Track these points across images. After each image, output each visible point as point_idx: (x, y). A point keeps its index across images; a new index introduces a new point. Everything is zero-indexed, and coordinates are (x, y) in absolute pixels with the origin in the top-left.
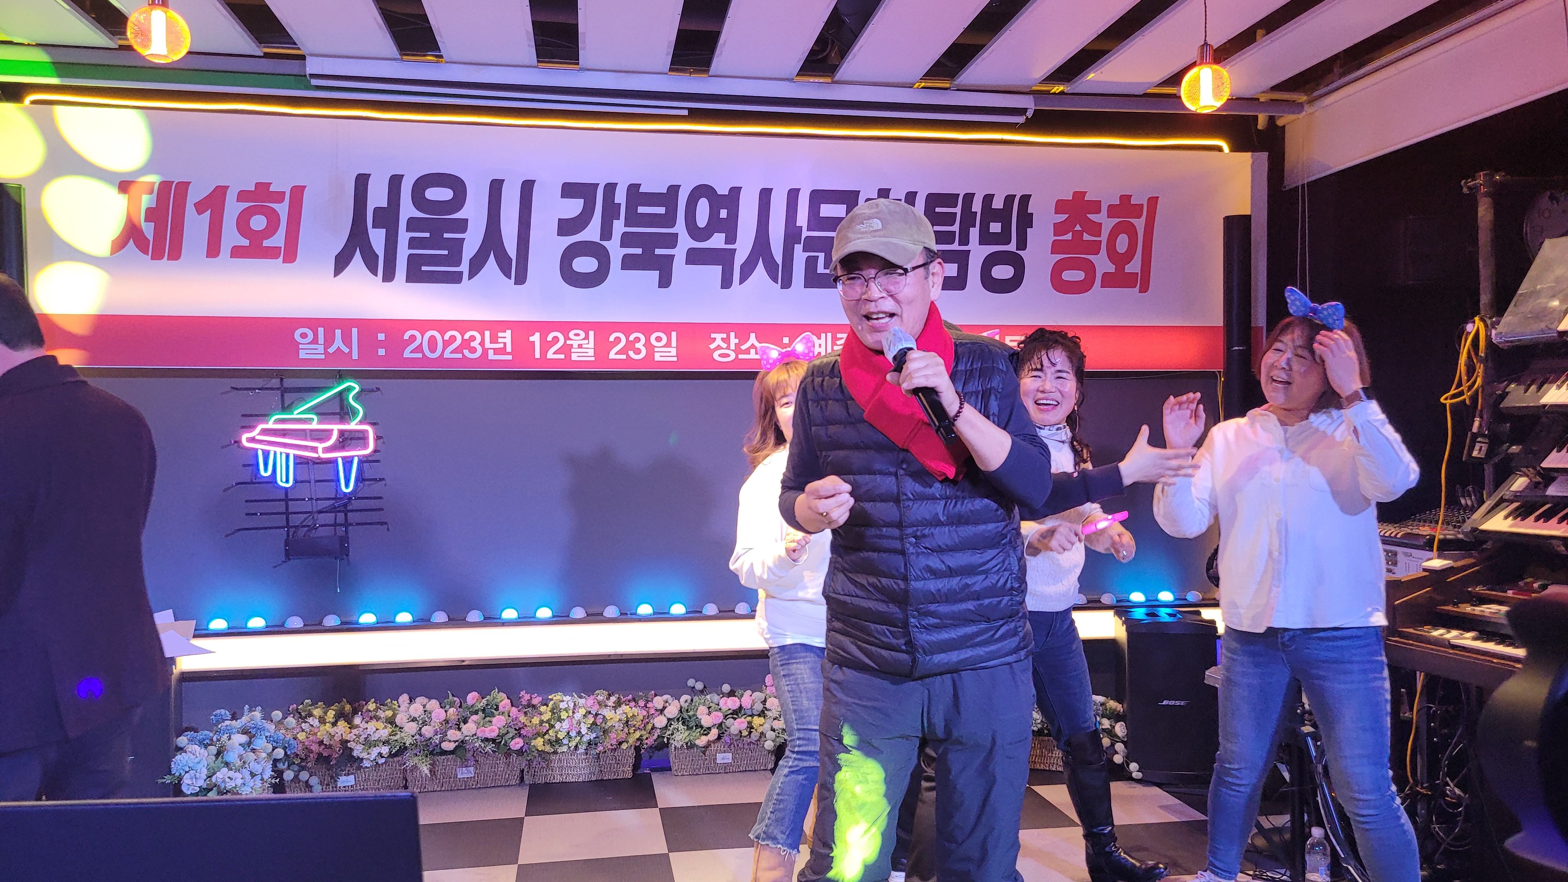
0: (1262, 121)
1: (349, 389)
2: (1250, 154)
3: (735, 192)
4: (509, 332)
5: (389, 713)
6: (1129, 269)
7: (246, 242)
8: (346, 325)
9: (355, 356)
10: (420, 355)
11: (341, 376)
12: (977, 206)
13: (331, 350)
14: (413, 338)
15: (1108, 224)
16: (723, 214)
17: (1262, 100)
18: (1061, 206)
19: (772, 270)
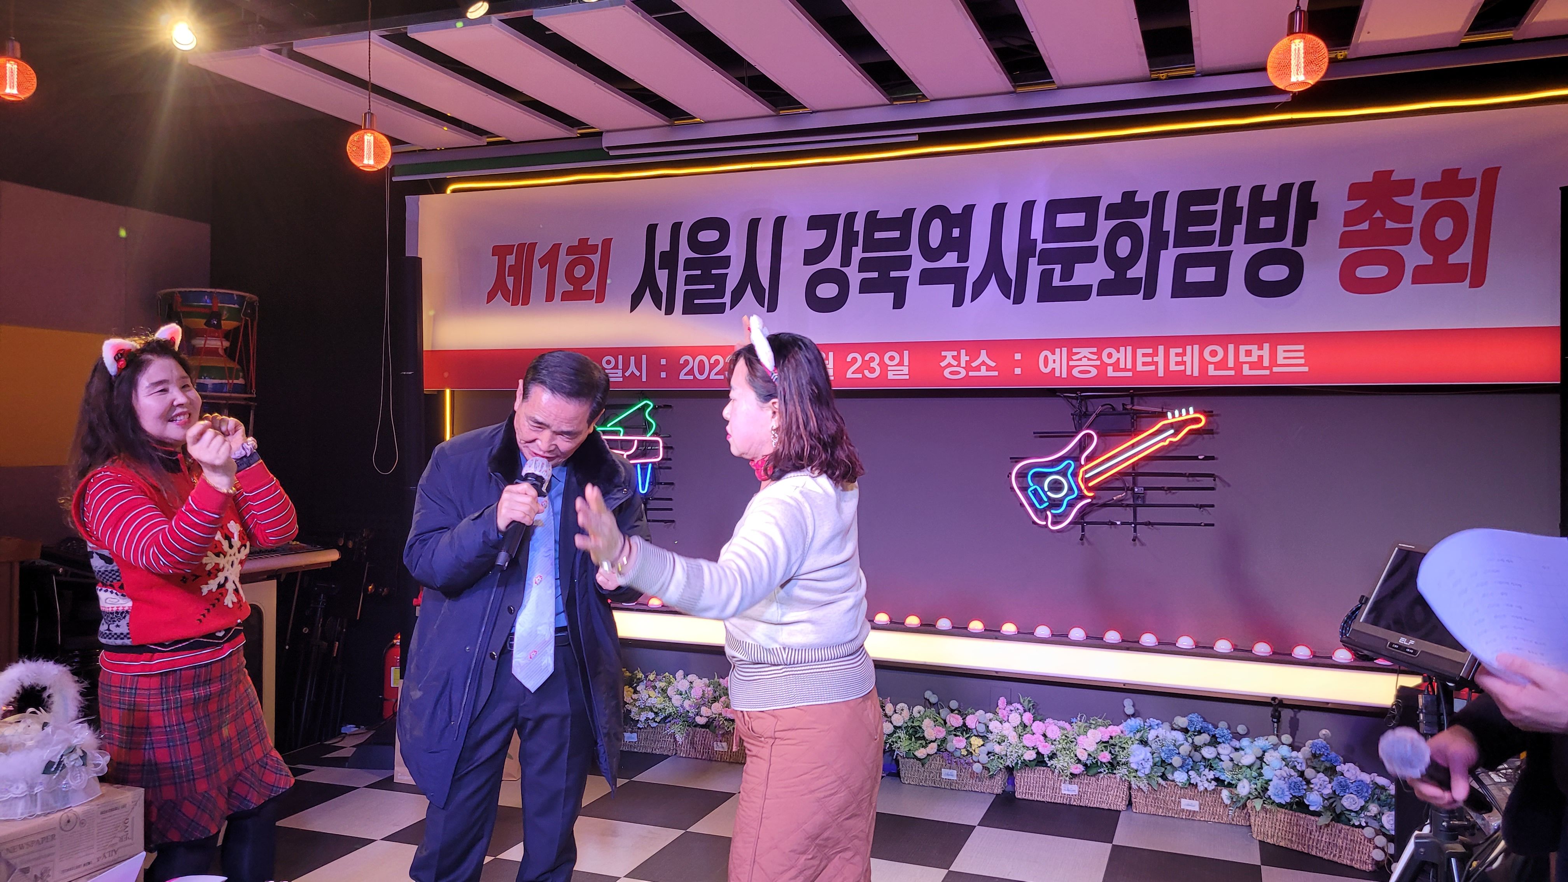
1: (647, 406)
3: (969, 210)
8: (637, 352)
9: (644, 379)
10: (691, 377)
12: (1243, 200)
13: (627, 374)
14: (687, 362)
15: (1420, 206)
16: (956, 232)
18: (1355, 191)
19: (1004, 287)
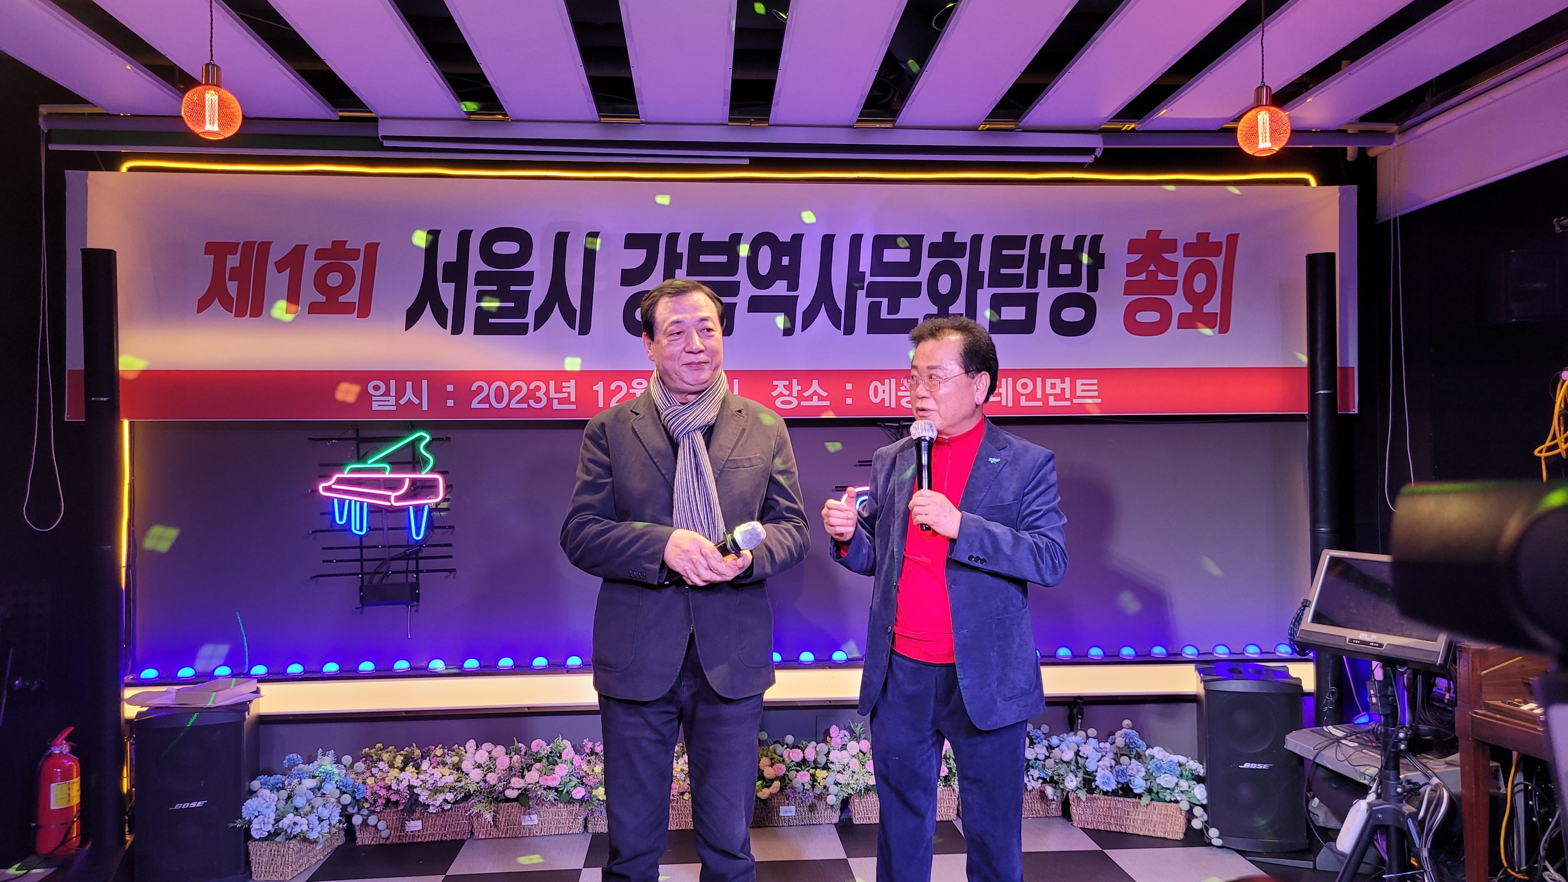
0: (1351, 152)
1: (421, 439)
2: (1336, 188)
3: (798, 238)
4: (573, 382)
5: (456, 759)
6: (1207, 309)
7: (323, 299)
8: (416, 377)
9: (425, 408)
10: (487, 406)
11: (413, 426)
12: (1045, 248)
13: (402, 402)
14: (480, 389)
15: (1184, 263)
16: (785, 261)
17: (1350, 131)
18: (1134, 246)
19: (834, 316)
